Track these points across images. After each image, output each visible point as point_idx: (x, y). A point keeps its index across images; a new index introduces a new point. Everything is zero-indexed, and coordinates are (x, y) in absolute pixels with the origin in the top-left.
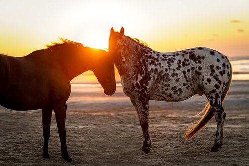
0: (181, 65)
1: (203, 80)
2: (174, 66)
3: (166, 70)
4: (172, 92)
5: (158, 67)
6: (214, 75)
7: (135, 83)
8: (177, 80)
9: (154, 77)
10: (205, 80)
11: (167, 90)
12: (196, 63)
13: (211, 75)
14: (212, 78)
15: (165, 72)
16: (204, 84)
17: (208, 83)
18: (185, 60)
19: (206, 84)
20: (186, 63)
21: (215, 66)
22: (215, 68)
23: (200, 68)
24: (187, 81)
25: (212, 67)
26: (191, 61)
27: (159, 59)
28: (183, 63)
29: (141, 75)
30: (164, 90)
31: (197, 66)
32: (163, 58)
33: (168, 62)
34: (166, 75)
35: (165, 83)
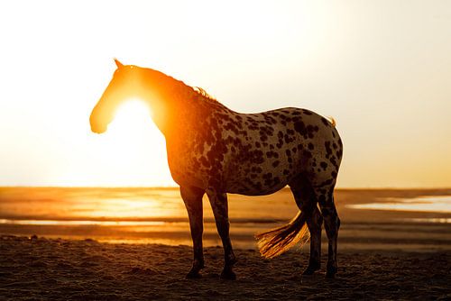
0: (283, 139)
1: (315, 165)
2: (272, 140)
3: (258, 145)
4: (263, 182)
5: (241, 136)
6: (331, 156)
7: (199, 157)
8: (276, 164)
9: (233, 150)
10: (318, 164)
11: (254, 176)
12: (306, 138)
13: (327, 157)
14: (327, 161)
15: (254, 148)
16: (316, 172)
17: (322, 169)
18: (289, 131)
19: (319, 170)
20: (290, 136)
21: (331, 144)
22: (331, 147)
23: (311, 146)
24: (291, 167)
25: (327, 144)
26: (297, 134)
27: (243, 125)
28: (286, 136)
29: (209, 144)
30: (249, 176)
31: (306, 142)
32: (250, 124)
33: (261, 133)
34: (256, 152)
35: (254, 165)
